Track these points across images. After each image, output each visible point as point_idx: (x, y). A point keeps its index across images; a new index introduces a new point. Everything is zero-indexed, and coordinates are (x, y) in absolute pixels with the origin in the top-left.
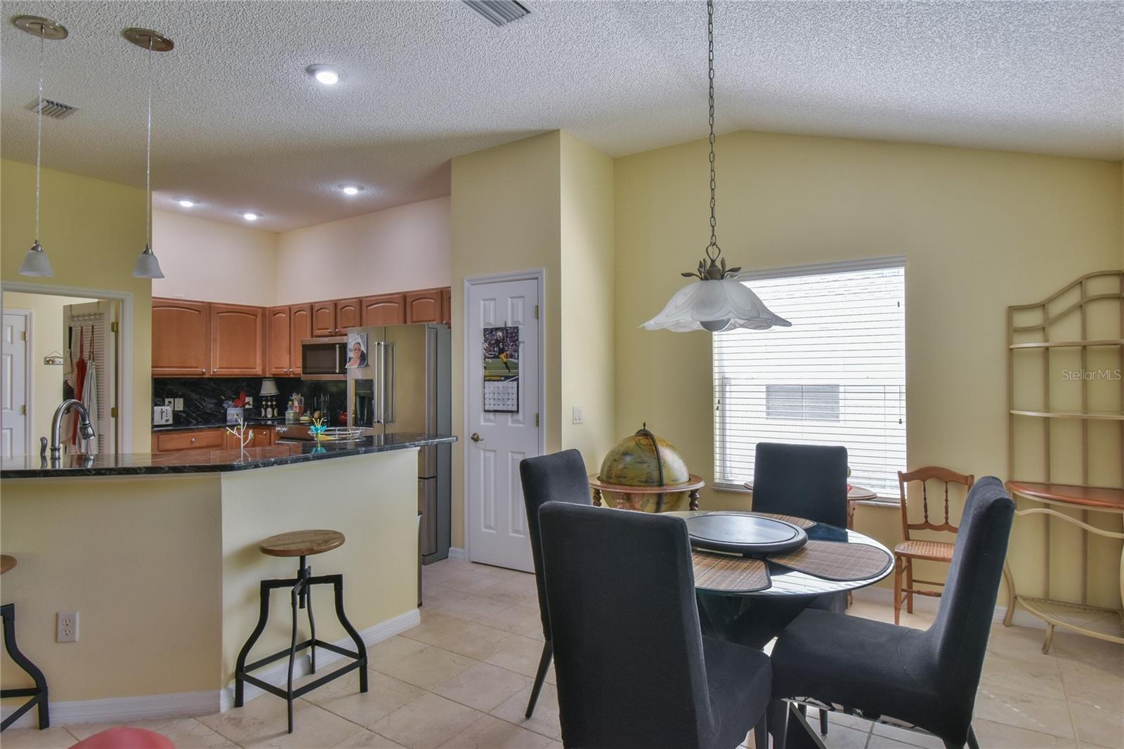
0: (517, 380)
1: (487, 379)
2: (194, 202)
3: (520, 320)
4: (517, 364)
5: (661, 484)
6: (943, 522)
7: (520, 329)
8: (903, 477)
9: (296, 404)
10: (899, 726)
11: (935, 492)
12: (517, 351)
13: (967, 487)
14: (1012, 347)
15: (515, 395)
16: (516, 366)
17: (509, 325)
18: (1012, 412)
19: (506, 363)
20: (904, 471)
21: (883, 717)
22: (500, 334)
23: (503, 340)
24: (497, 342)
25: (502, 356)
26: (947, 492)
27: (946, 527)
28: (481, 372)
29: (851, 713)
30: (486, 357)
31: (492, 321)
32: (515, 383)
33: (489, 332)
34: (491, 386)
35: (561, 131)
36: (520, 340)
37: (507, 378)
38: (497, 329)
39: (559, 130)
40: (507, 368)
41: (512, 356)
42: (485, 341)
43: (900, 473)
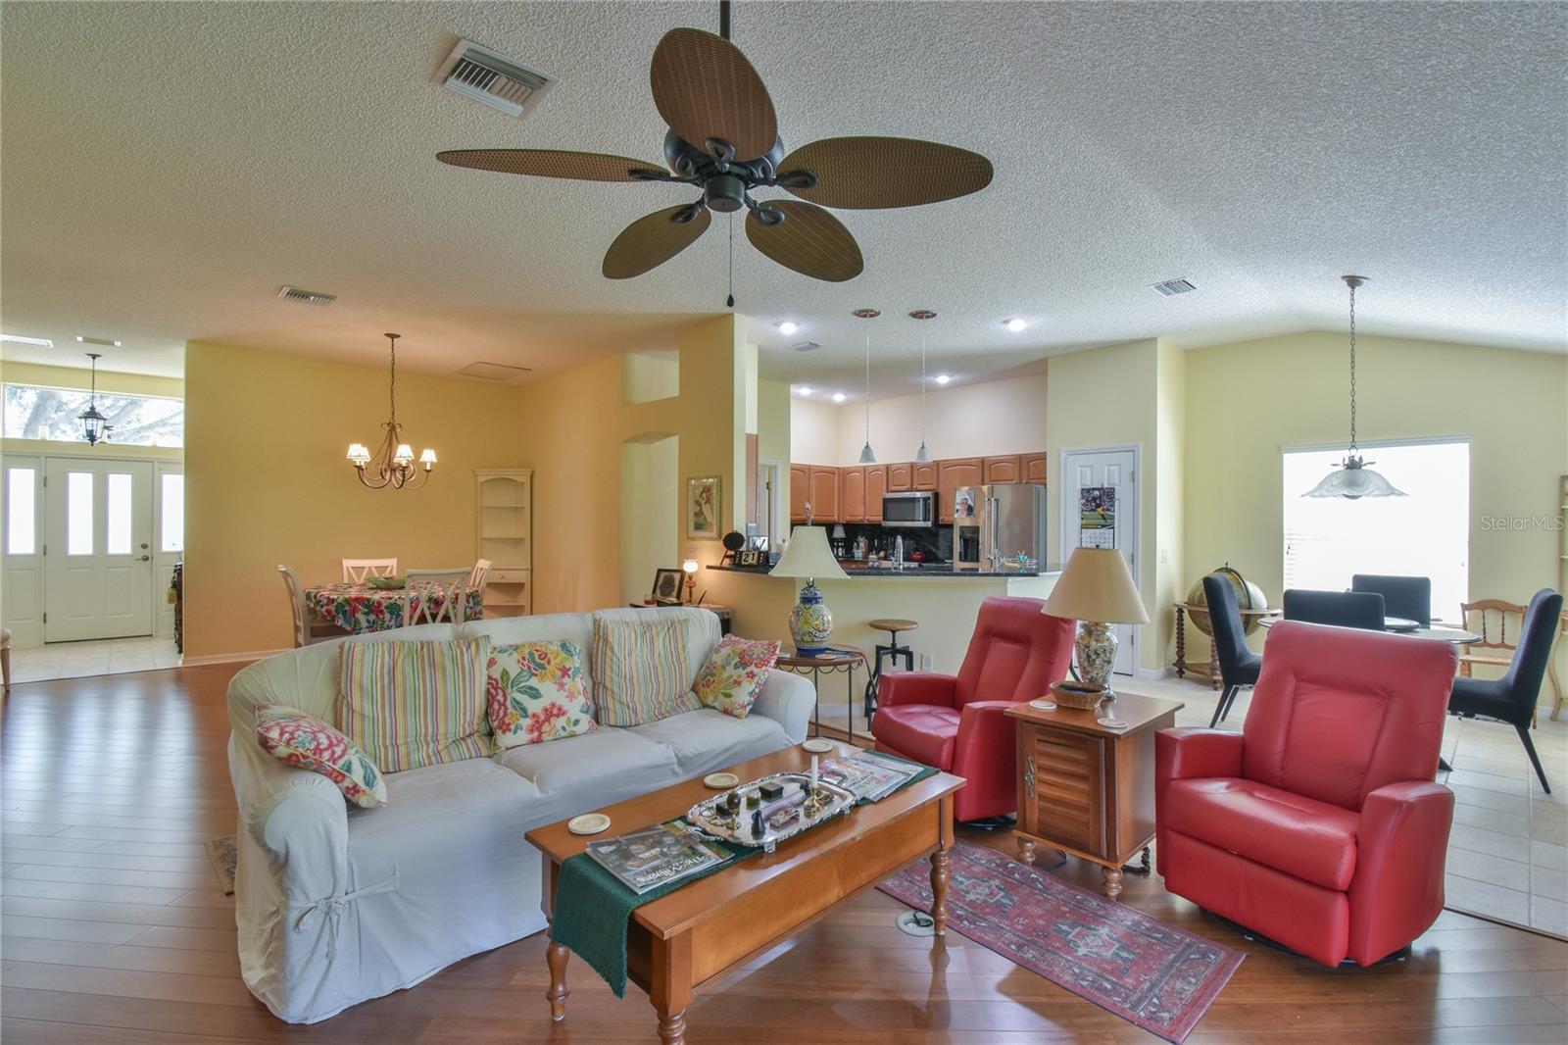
0: (1113, 528)
1: (1083, 527)
2: (812, 388)
3: (1116, 482)
4: (1114, 516)
5: (1250, 608)
6: (1500, 641)
7: (1116, 491)
8: (1465, 607)
9: (862, 545)
10: (1487, 720)
11: (1493, 620)
12: (1113, 506)
13: (1521, 615)
14: (1564, 507)
15: (1112, 540)
16: (1113, 517)
17: (1106, 486)
18: (1564, 557)
19: (1103, 515)
20: (1466, 602)
21: (1477, 716)
22: (1097, 493)
23: (1100, 497)
24: (1094, 499)
25: (1099, 509)
26: (1503, 618)
27: (1503, 645)
28: (1078, 522)
29: (1456, 715)
30: (1083, 510)
31: (1089, 483)
32: (1112, 530)
33: (1086, 492)
34: (1087, 533)
35: (1159, 340)
36: (1116, 497)
37: (1103, 526)
38: (1094, 489)
39: (1156, 338)
40: (1104, 518)
41: (1108, 510)
42: (1083, 498)
43: (1462, 604)
